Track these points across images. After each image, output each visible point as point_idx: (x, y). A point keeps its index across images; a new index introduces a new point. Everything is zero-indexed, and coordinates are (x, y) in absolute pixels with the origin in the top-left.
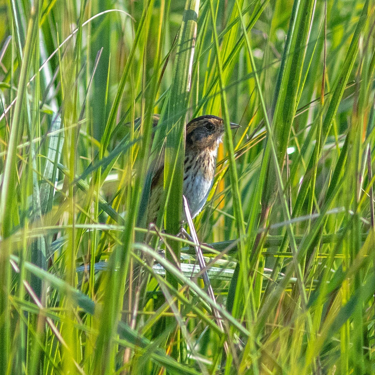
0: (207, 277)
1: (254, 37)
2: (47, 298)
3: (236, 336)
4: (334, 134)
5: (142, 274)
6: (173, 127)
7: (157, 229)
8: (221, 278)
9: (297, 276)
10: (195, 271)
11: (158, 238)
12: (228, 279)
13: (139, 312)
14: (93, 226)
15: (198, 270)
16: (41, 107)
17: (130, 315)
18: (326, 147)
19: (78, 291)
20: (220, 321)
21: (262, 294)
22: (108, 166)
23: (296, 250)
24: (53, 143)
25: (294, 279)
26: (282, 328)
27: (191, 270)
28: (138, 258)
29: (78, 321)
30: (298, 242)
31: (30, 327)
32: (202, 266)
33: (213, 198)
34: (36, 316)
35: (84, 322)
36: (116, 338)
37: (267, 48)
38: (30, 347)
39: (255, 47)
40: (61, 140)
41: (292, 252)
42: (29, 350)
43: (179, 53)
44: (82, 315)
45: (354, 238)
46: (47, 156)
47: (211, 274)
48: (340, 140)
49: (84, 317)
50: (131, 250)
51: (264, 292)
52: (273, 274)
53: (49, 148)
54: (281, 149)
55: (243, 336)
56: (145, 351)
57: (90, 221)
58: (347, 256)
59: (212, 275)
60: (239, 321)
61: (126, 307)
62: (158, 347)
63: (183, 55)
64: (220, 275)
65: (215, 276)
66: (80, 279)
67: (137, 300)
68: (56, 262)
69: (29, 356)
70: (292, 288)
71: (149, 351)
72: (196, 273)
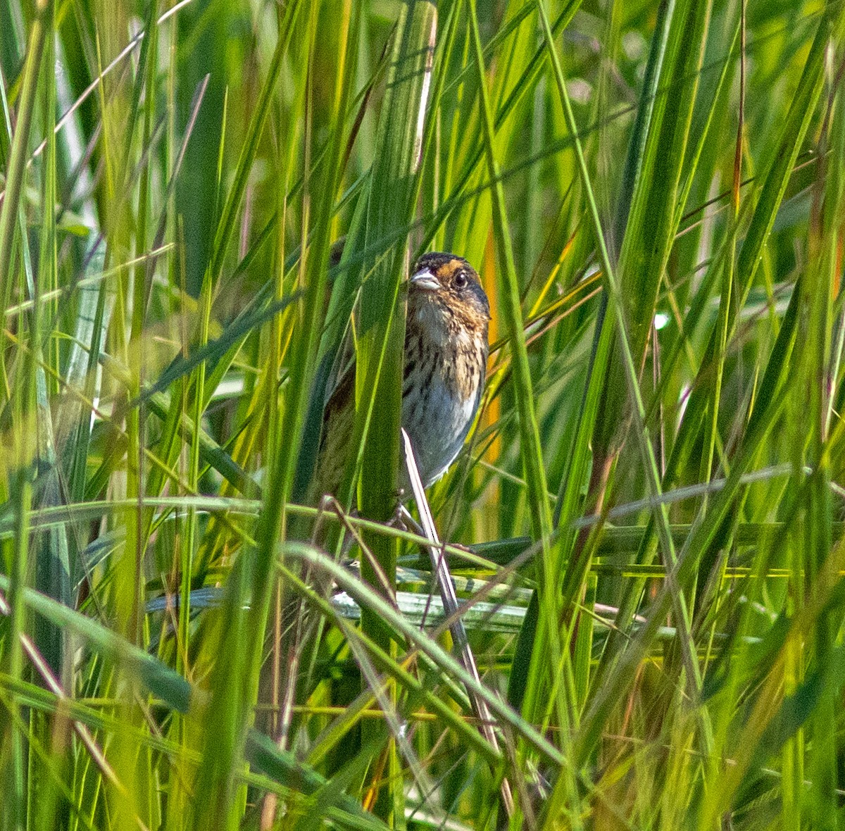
0: (460, 626)
1: (569, 49)
2: (74, 677)
3: (532, 765)
4: (764, 283)
5: (304, 618)
6: (377, 264)
7: (341, 510)
8: (494, 629)
9: (677, 621)
10: (430, 612)
11: (344, 530)
12: (511, 630)
13: (299, 709)
14: (185, 501)
15: (438, 607)
16: (59, 219)
17: (275, 716)
18: (745, 313)
19: (150, 658)
20: (491, 729)
21: (592, 668)
22: (222, 359)
23: (675, 559)
24: (87, 304)
25: (669, 631)
26: (641, 746)
27: (423, 609)
28: (294, 577)
29: (152, 731)
30: (679, 542)
31: (35, 743)
32: (447, 596)
33: (473, 439)
34: (49, 717)
35: (165, 732)
36: (243, 770)
37: (601, 79)
38: (35, 794)
39: (572, 74)
40: (107, 298)
41: (665, 565)
42: (34, 802)
43: (395, 85)
44: (160, 715)
45: (815, 528)
46: (74, 336)
47: (470, 618)
48: (778, 296)
49: (166, 722)
50: (279, 559)
51: (597, 662)
52: (618, 618)
53: (79, 316)
54: (640, 317)
55: (548, 766)
56: (312, 801)
57: (177, 491)
58: (797, 573)
59: (471, 621)
60: (539, 730)
61: (265, 696)
62: (343, 792)
63: (403, 89)
64: (492, 620)
65: (478, 621)
66: (155, 630)
67: (292, 680)
68: (97, 587)
69: (33, 815)
70: (664, 654)
71: (323, 802)
72: (432, 616)
